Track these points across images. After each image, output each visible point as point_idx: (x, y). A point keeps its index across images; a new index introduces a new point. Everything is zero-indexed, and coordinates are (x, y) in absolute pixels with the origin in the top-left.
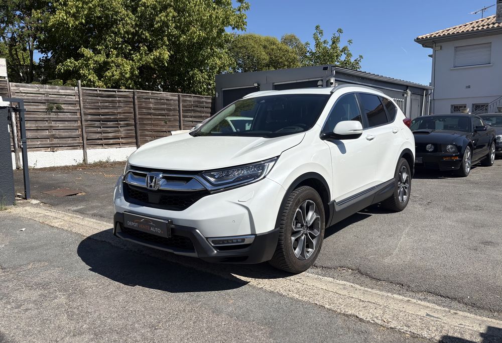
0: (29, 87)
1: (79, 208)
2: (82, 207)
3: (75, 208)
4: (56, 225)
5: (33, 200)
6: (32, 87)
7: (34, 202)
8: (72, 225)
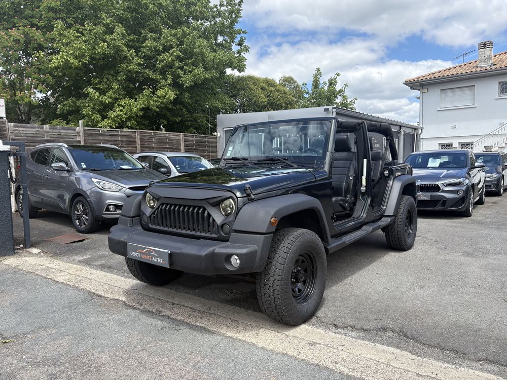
0: (28, 127)
1: (85, 257)
2: (88, 257)
3: (81, 258)
4: (61, 280)
5: (34, 249)
6: (32, 128)
7: (35, 251)
8: (79, 279)
